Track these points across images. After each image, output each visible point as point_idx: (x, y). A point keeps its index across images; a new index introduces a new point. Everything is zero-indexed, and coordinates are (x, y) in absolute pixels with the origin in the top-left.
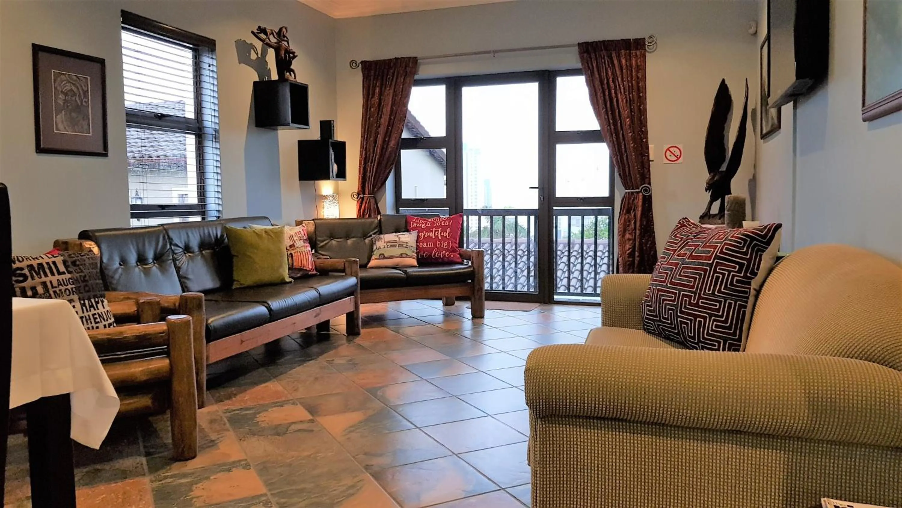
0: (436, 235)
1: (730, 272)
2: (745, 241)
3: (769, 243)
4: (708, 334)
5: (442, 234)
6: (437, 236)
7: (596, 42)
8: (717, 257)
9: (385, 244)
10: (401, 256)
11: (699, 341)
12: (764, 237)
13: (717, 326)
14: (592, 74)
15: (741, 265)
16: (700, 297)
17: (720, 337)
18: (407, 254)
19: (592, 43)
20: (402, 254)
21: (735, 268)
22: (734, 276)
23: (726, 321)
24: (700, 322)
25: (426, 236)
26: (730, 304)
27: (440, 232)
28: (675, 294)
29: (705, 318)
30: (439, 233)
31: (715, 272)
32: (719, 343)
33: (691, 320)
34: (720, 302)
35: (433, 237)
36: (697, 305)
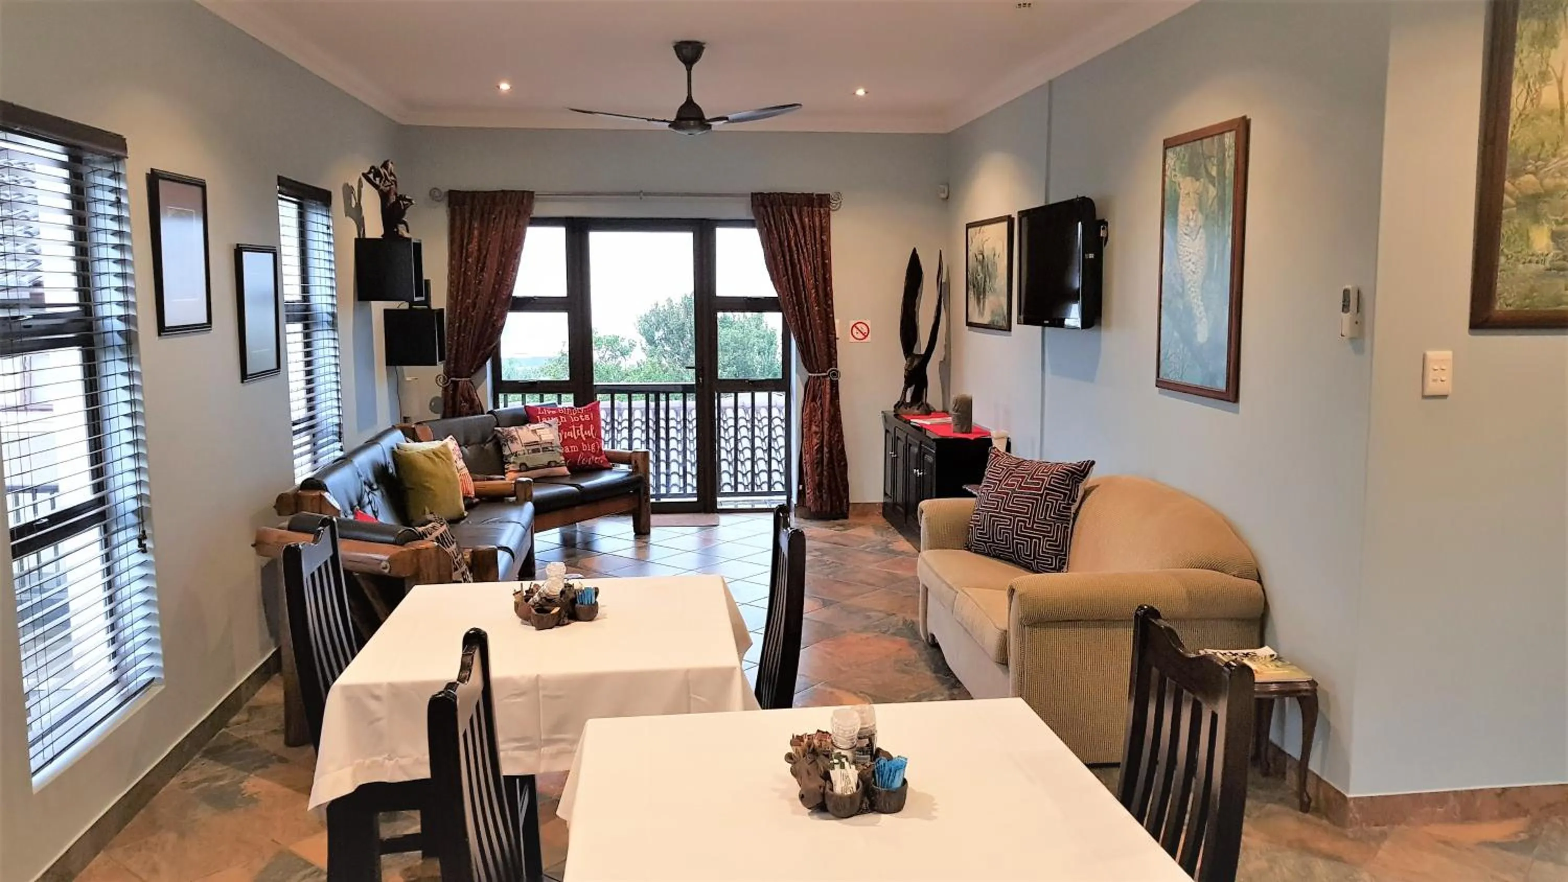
0: (578, 434)
1: (1057, 500)
2: (1068, 475)
3: (1085, 476)
4: (1043, 552)
5: (586, 433)
6: (580, 436)
7: (773, 194)
8: (1046, 488)
9: (524, 448)
10: (549, 465)
11: (1035, 558)
12: (1082, 472)
13: (1049, 545)
14: (769, 232)
15: (1065, 494)
16: (1034, 522)
17: (1052, 554)
18: (555, 462)
19: (769, 194)
20: (549, 462)
21: (1060, 497)
22: (1060, 504)
23: (1056, 541)
24: (1035, 542)
25: (565, 437)
26: (1058, 526)
27: (581, 429)
28: (1010, 520)
29: (1040, 539)
30: (582, 432)
31: (1045, 500)
32: (1052, 558)
33: (1027, 541)
34: (1051, 525)
35: (576, 438)
36: (1032, 528)
